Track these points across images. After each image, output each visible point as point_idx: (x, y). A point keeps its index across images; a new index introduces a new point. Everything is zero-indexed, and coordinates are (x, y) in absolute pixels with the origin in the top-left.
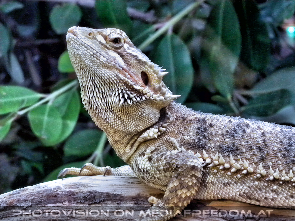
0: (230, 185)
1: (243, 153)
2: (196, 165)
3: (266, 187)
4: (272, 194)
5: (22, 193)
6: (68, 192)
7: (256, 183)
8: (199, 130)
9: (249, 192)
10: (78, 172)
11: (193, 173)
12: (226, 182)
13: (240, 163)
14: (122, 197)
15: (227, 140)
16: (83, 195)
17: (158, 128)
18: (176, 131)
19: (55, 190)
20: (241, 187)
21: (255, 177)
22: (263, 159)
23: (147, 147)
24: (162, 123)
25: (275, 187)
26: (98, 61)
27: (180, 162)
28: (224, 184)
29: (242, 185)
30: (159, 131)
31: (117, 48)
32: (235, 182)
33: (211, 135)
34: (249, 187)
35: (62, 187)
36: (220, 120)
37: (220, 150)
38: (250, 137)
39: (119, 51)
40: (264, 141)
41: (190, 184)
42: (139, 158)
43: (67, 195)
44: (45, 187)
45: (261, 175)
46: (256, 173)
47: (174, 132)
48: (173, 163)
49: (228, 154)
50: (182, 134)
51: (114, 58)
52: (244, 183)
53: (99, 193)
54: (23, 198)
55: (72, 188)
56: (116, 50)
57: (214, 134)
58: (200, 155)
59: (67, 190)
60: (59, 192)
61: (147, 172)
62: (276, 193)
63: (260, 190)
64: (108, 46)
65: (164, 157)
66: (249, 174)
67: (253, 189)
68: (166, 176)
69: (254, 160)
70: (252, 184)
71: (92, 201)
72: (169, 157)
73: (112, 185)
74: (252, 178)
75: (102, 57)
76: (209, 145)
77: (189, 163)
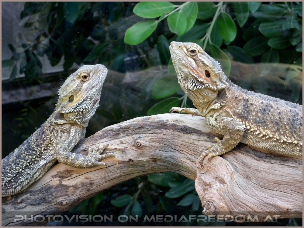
0: (260, 142)
1: (267, 125)
2: (240, 129)
3: (279, 145)
4: (282, 149)
5: (148, 120)
6: (172, 124)
7: (274, 143)
8: (245, 106)
9: (269, 148)
10: (180, 111)
11: (238, 133)
12: (258, 140)
13: (265, 131)
14: (201, 132)
15: (259, 115)
16: (180, 127)
17: (220, 104)
18: (231, 106)
19: (166, 122)
20: (265, 145)
21: (273, 140)
22: (278, 130)
23: (215, 113)
24: (222, 100)
25: (284, 146)
26: (182, 63)
27: (231, 127)
28: (257, 141)
29: (266, 143)
30: (221, 105)
31: (193, 56)
32: (262, 141)
33: (251, 111)
34: (269, 145)
35: (169, 120)
36: (257, 101)
37: (256, 122)
38: (272, 114)
39: (194, 57)
40: (280, 118)
41: (236, 138)
42: (210, 118)
43: (172, 126)
44: (160, 118)
45: (277, 139)
46: (274, 138)
47: (230, 106)
48: (227, 127)
49: (259, 124)
50: (235, 108)
51: (190, 62)
52: (267, 142)
53: (189, 127)
54: (148, 123)
55: (175, 122)
56: (192, 57)
57: (252, 110)
58: (244, 123)
59: (172, 123)
60: (168, 123)
61: (214, 127)
62: (284, 149)
63: (275, 147)
64: (188, 54)
65: (223, 122)
66: (270, 138)
67: (272, 147)
68: (223, 131)
69: (273, 130)
70: (271, 144)
71: (185, 132)
72: (225, 122)
73: (197, 124)
74: (271, 140)
75: (183, 61)
76: (249, 117)
77: (236, 128)
